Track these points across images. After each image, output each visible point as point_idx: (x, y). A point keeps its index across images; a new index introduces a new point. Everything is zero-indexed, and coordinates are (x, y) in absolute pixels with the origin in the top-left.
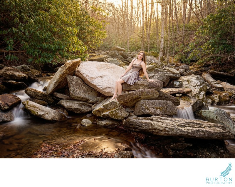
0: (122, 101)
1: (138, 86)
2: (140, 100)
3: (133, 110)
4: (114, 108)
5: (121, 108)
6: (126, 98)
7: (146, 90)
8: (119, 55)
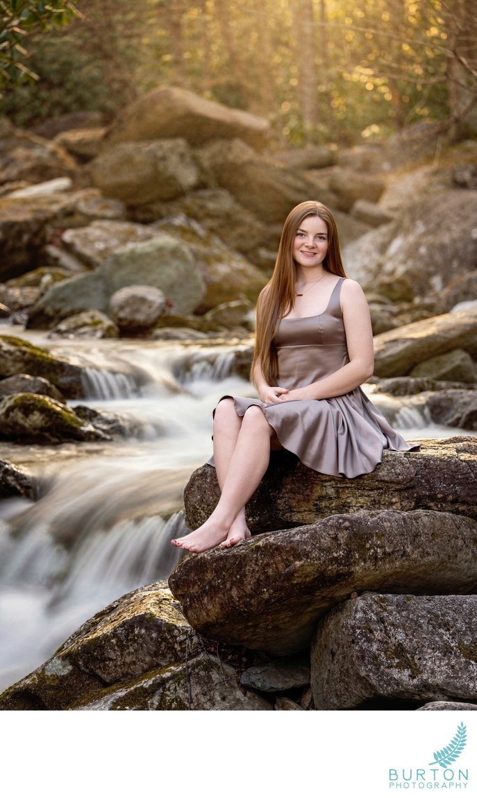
0: (212, 609)
1: (331, 491)
2: (349, 597)
3: (300, 680)
4: (154, 667)
5: (209, 666)
6: (240, 584)
7: (390, 516)
8: (201, 186)
